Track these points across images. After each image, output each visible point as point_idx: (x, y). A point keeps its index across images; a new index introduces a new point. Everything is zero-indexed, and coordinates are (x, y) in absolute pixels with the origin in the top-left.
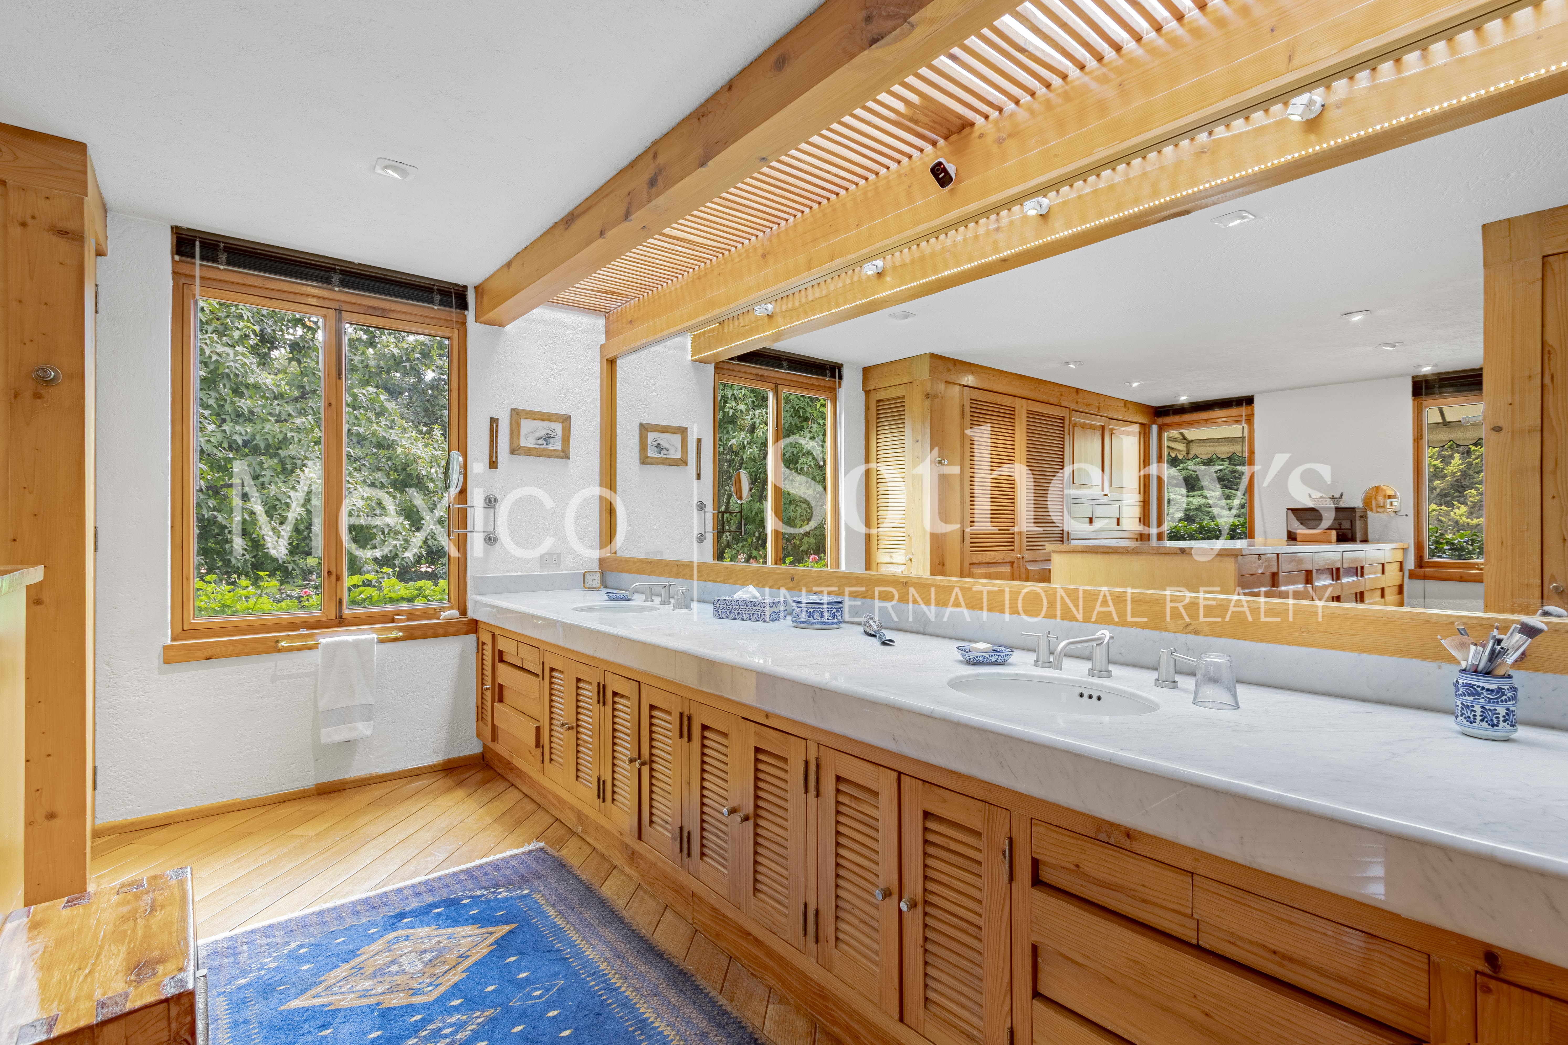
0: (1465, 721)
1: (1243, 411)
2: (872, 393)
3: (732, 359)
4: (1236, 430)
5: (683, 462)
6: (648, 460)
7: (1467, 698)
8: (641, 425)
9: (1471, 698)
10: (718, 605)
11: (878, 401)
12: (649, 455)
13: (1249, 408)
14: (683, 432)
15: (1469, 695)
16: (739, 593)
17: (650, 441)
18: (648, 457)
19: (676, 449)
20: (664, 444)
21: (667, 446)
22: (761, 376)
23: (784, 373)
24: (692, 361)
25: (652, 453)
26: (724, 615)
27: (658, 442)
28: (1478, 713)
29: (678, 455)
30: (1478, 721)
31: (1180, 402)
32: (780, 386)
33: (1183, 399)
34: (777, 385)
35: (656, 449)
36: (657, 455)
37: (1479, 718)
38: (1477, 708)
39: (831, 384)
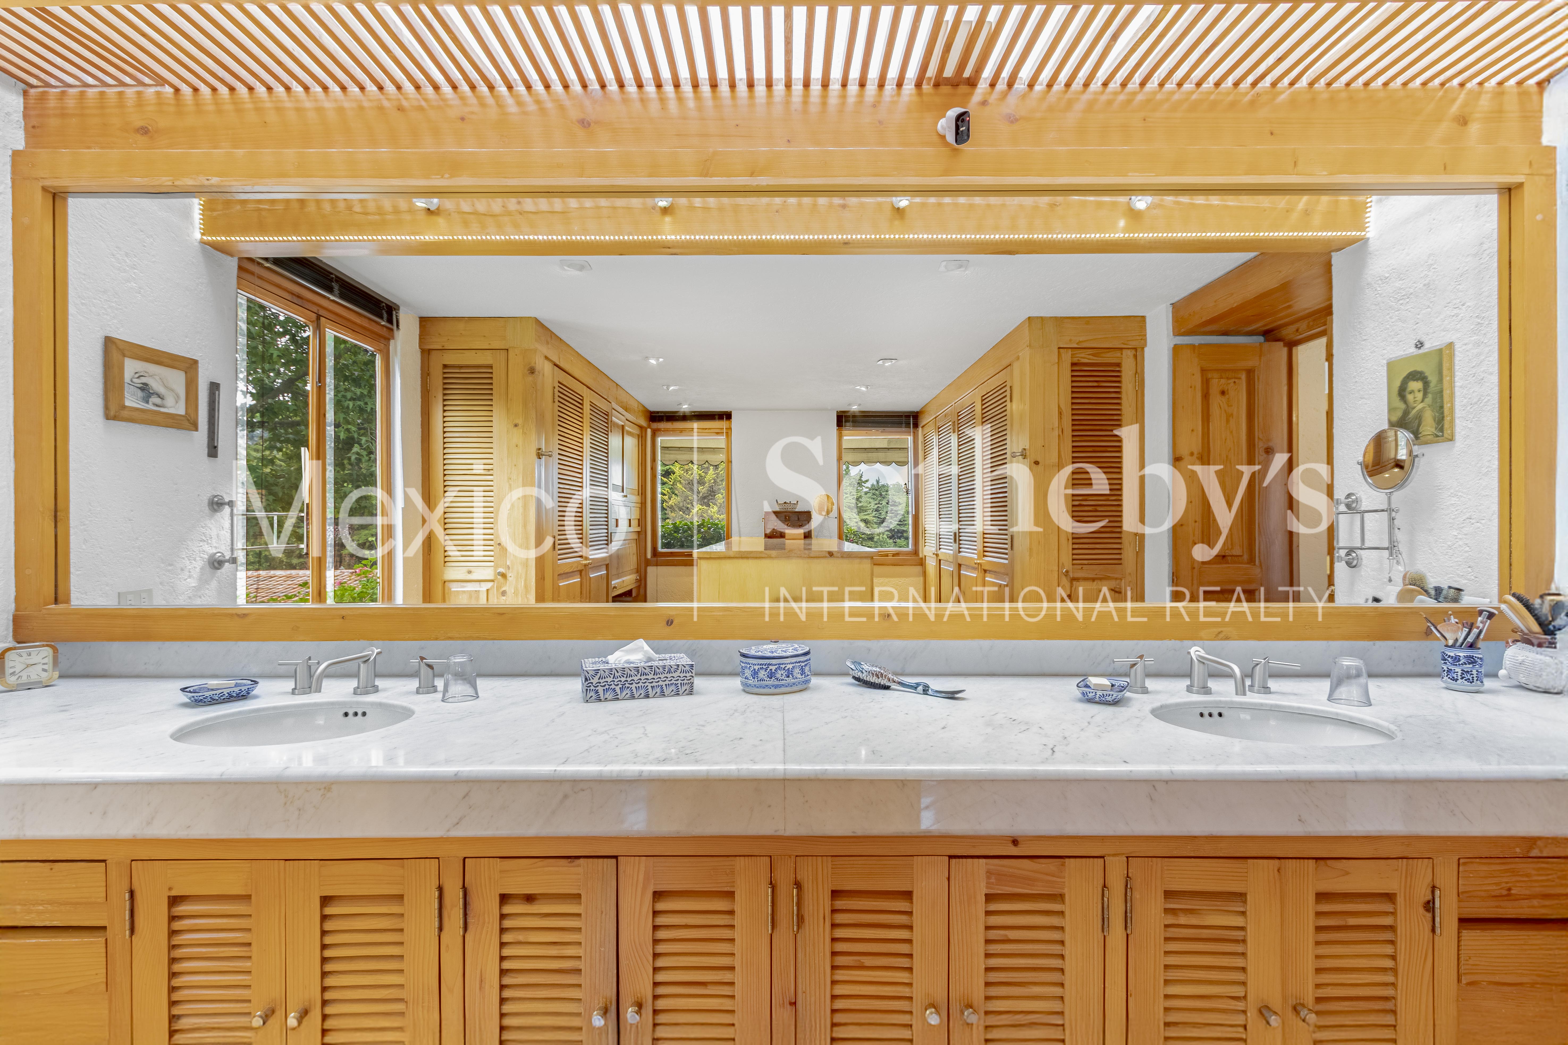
0: (1466, 682)
1: (723, 424)
2: (434, 355)
3: (266, 259)
4: (720, 442)
5: (189, 423)
6: (125, 413)
7: (1468, 666)
8: (109, 342)
9: (1471, 666)
10: (595, 681)
11: (445, 366)
12: (128, 403)
13: (728, 422)
14: (190, 367)
15: (1469, 663)
16: (618, 654)
17: (128, 375)
18: (124, 407)
19: (177, 398)
20: (155, 385)
21: (161, 390)
22: (299, 297)
23: (331, 300)
24: (202, 242)
25: (132, 400)
26: (610, 695)
27: (143, 380)
28: (1475, 675)
29: (180, 410)
30: (1475, 681)
31: (682, 410)
32: (322, 319)
33: (685, 408)
34: (319, 317)
35: (140, 394)
36: (142, 405)
37: (1475, 679)
38: (1474, 672)
39: (384, 332)
